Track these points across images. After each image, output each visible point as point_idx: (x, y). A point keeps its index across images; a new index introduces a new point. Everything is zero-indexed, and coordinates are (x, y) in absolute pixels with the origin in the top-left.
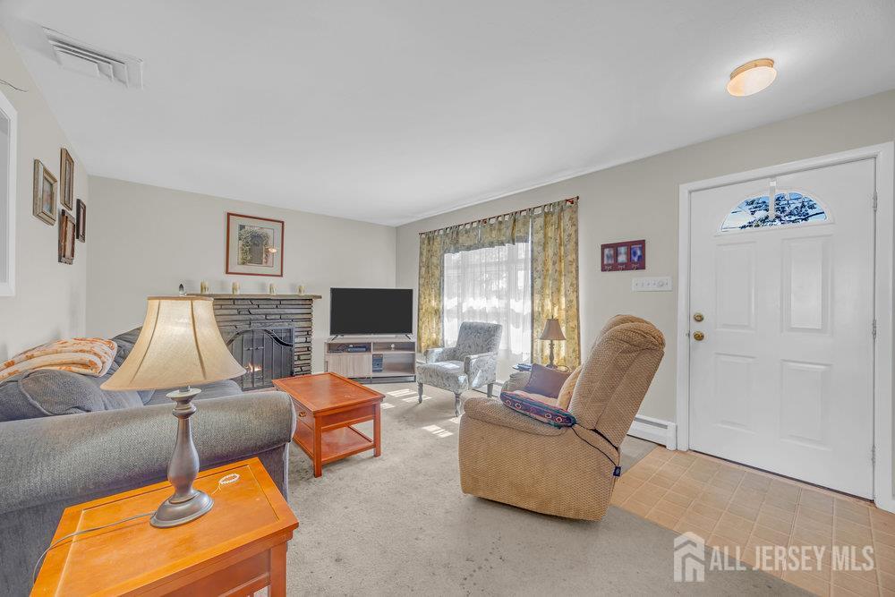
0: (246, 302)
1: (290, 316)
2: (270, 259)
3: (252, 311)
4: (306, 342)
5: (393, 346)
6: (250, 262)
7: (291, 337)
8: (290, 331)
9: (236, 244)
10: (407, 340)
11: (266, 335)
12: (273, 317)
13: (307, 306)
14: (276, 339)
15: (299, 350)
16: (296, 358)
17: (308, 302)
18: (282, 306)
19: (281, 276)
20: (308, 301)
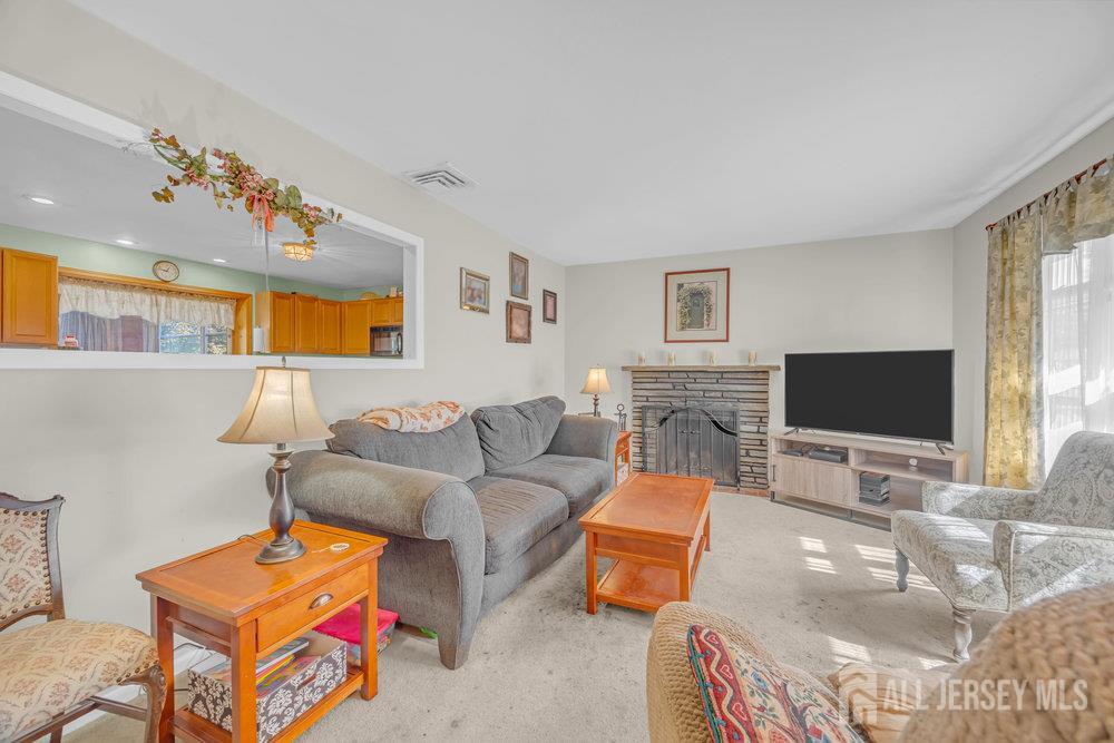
0: (682, 375)
1: (734, 395)
2: (712, 321)
3: (687, 385)
4: (758, 432)
5: (913, 462)
6: (690, 326)
7: (735, 423)
8: (734, 414)
9: (674, 307)
10: (937, 455)
11: (703, 417)
12: (713, 394)
13: (762, 382)
14: (715, 422)
15: (746, 442)
16: (743, 452)
17: (761, 376)
18: (725, 381)
19: (727, 341)
20: (762, 374)
